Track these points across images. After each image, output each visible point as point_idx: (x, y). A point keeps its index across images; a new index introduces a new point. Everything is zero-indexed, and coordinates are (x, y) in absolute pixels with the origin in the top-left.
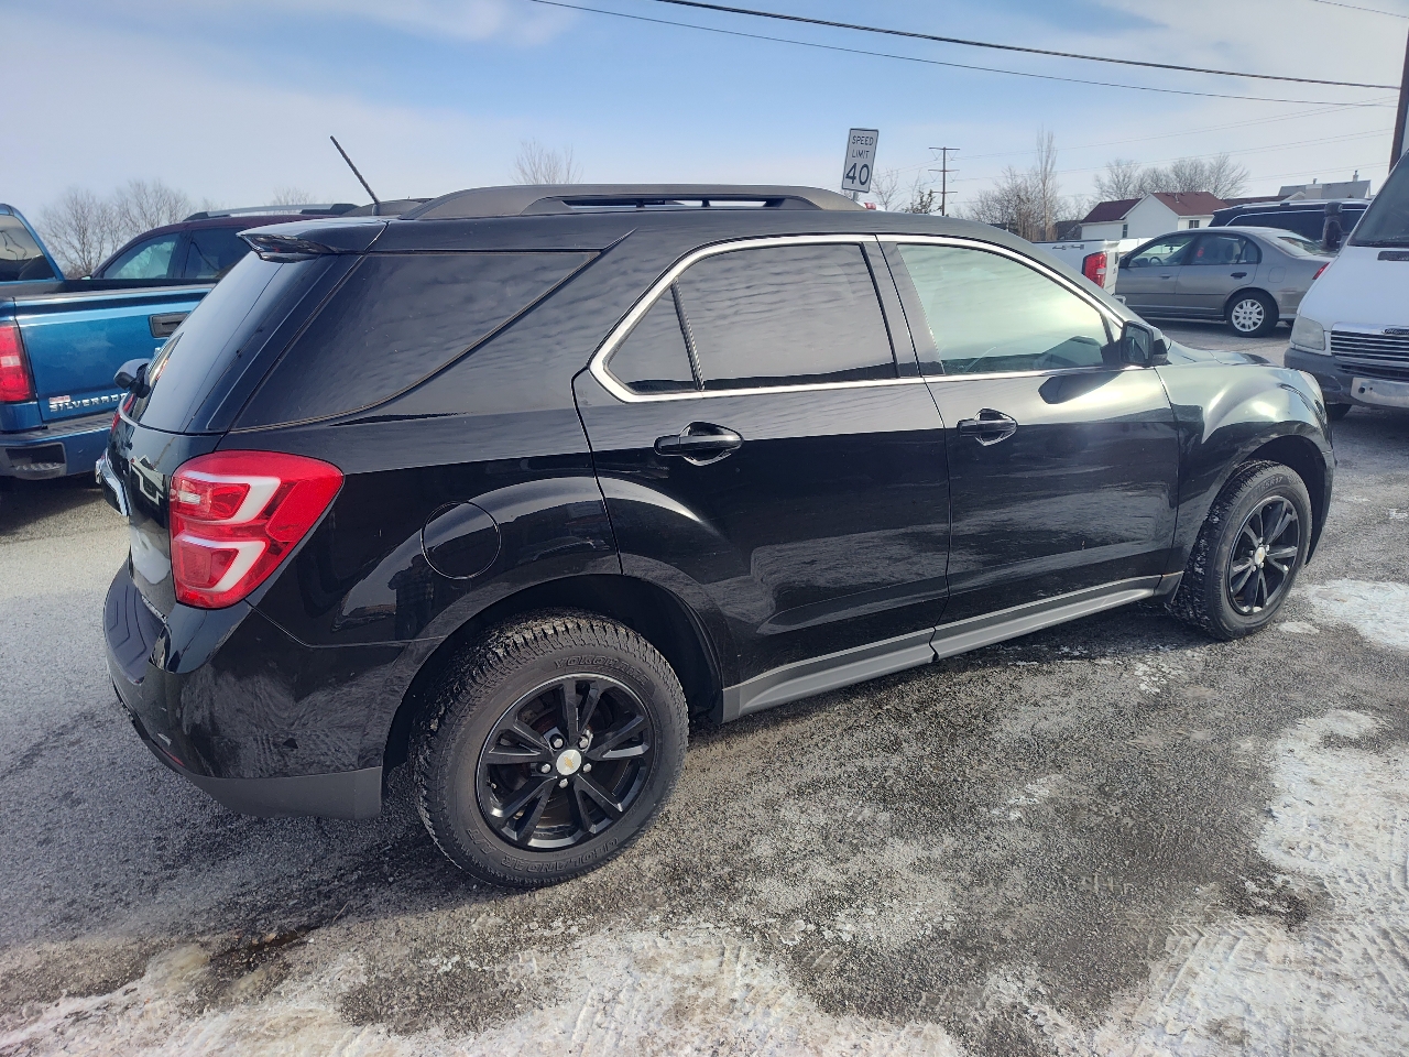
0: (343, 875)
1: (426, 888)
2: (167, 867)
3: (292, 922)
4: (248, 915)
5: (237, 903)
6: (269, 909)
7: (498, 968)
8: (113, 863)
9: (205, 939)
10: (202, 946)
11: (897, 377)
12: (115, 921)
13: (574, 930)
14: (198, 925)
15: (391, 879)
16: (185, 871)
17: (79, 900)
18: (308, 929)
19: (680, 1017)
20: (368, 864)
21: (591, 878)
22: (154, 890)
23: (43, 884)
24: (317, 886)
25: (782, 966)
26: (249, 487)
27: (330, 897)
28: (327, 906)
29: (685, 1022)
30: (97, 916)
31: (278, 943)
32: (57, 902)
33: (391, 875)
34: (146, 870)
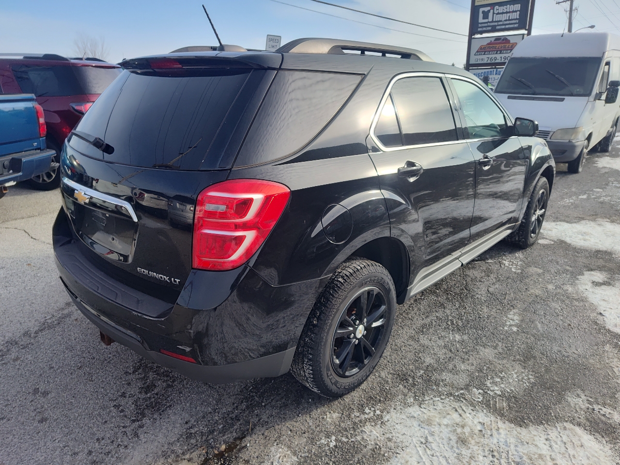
0: (237, 407)
1: (285, 406)
2: (134, 421)
3: (230, 436)
4: (202, 438)
5: (191, 433)
6: (211, 432)
7: (359, 438)
8: (98, 425)
9: (187, 456)
10: (189, 461)
11: (458, 140)
12: (125, 458)
13: (378, 412)
14: (178, 448)
15: (263, 404)
16: (146, 421)
17: (93, 450)
18: (241, 438)
19: (465, 443)
20: (246, 398)
21: (364, 386)
22: (136, 435)
23: (61, 445)
24: (228, 415)
25: (485, 411)
26: (253, 199)
27: (240, 420)
28: (240, 424)
29: (469, 445)
30: (112, 457)
31: (230, 449)
32: (80, 454)
33: (262, 402)
34: (123, 425)
